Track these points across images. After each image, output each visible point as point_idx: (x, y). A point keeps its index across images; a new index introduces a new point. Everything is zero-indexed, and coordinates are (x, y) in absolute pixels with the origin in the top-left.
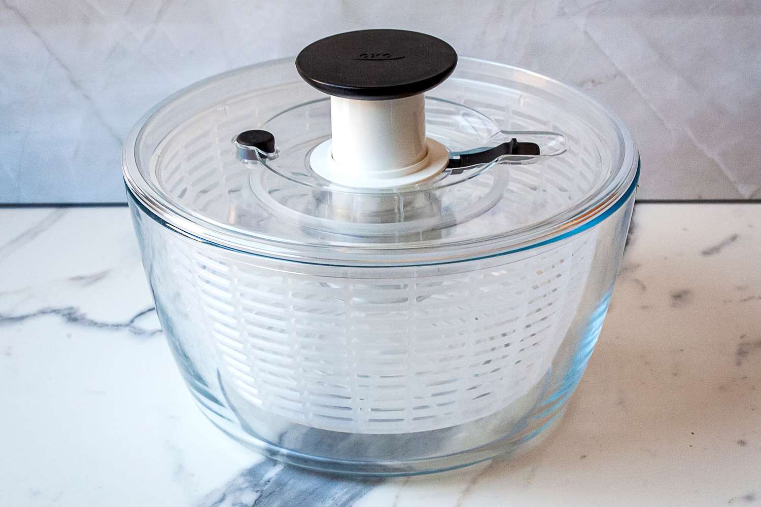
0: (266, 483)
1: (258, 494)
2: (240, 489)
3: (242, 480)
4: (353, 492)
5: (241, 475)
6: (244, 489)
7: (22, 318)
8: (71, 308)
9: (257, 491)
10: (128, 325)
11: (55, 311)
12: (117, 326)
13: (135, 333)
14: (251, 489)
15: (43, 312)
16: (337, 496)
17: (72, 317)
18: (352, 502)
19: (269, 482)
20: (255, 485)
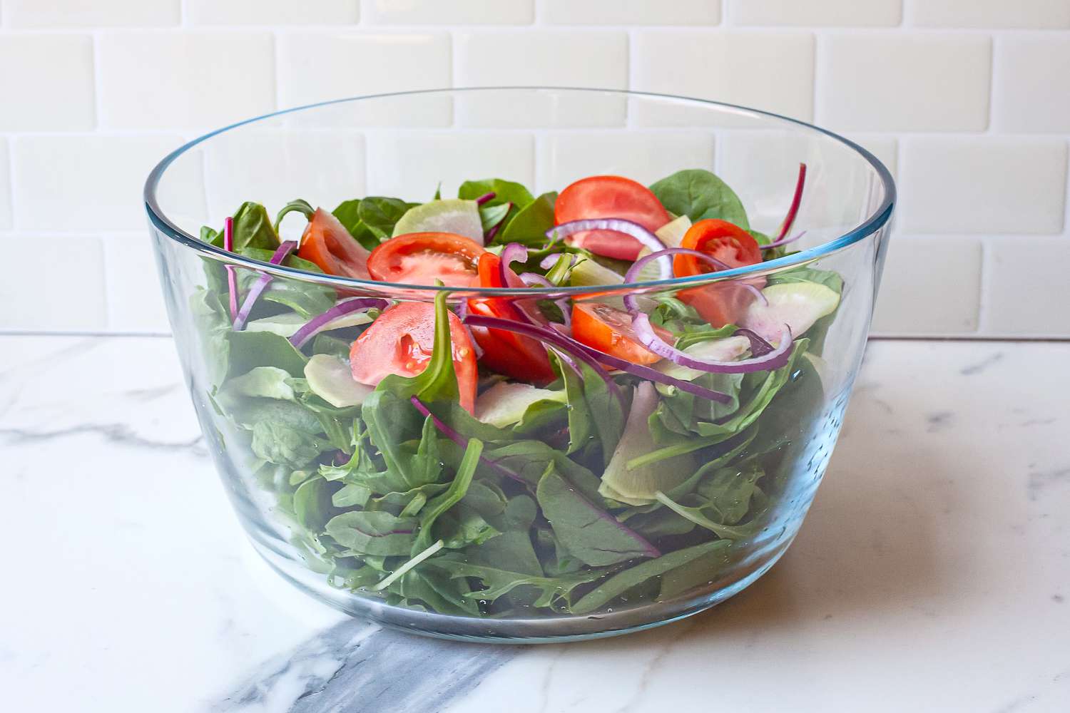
0: (353, 649)
1: (341, 663)
2: (315, 656)
3: (319, 642)
4: (484, 662)
5: (318, 636)
6: (319, 655)
7: (50, 436)
8: (118, 425)
9: (339, 659)
10: (189, 445)
11: (96, 428)
12: (176, 447)
13: (198, 454)
14: (331, 655)
15: (80, 429)
16: (459, 668)
17: (117, 435)
18: (481, 676)
19: (358, 646)
20: (337, 650)
